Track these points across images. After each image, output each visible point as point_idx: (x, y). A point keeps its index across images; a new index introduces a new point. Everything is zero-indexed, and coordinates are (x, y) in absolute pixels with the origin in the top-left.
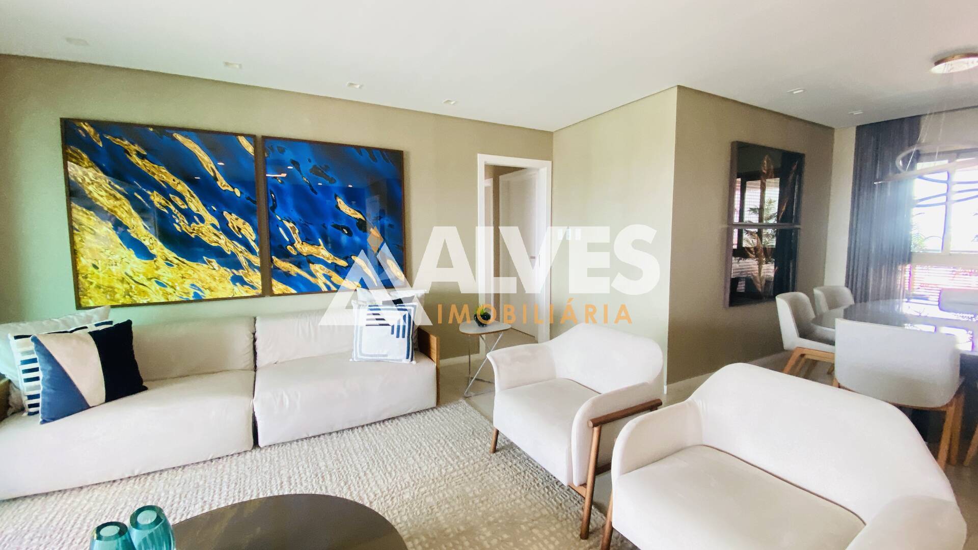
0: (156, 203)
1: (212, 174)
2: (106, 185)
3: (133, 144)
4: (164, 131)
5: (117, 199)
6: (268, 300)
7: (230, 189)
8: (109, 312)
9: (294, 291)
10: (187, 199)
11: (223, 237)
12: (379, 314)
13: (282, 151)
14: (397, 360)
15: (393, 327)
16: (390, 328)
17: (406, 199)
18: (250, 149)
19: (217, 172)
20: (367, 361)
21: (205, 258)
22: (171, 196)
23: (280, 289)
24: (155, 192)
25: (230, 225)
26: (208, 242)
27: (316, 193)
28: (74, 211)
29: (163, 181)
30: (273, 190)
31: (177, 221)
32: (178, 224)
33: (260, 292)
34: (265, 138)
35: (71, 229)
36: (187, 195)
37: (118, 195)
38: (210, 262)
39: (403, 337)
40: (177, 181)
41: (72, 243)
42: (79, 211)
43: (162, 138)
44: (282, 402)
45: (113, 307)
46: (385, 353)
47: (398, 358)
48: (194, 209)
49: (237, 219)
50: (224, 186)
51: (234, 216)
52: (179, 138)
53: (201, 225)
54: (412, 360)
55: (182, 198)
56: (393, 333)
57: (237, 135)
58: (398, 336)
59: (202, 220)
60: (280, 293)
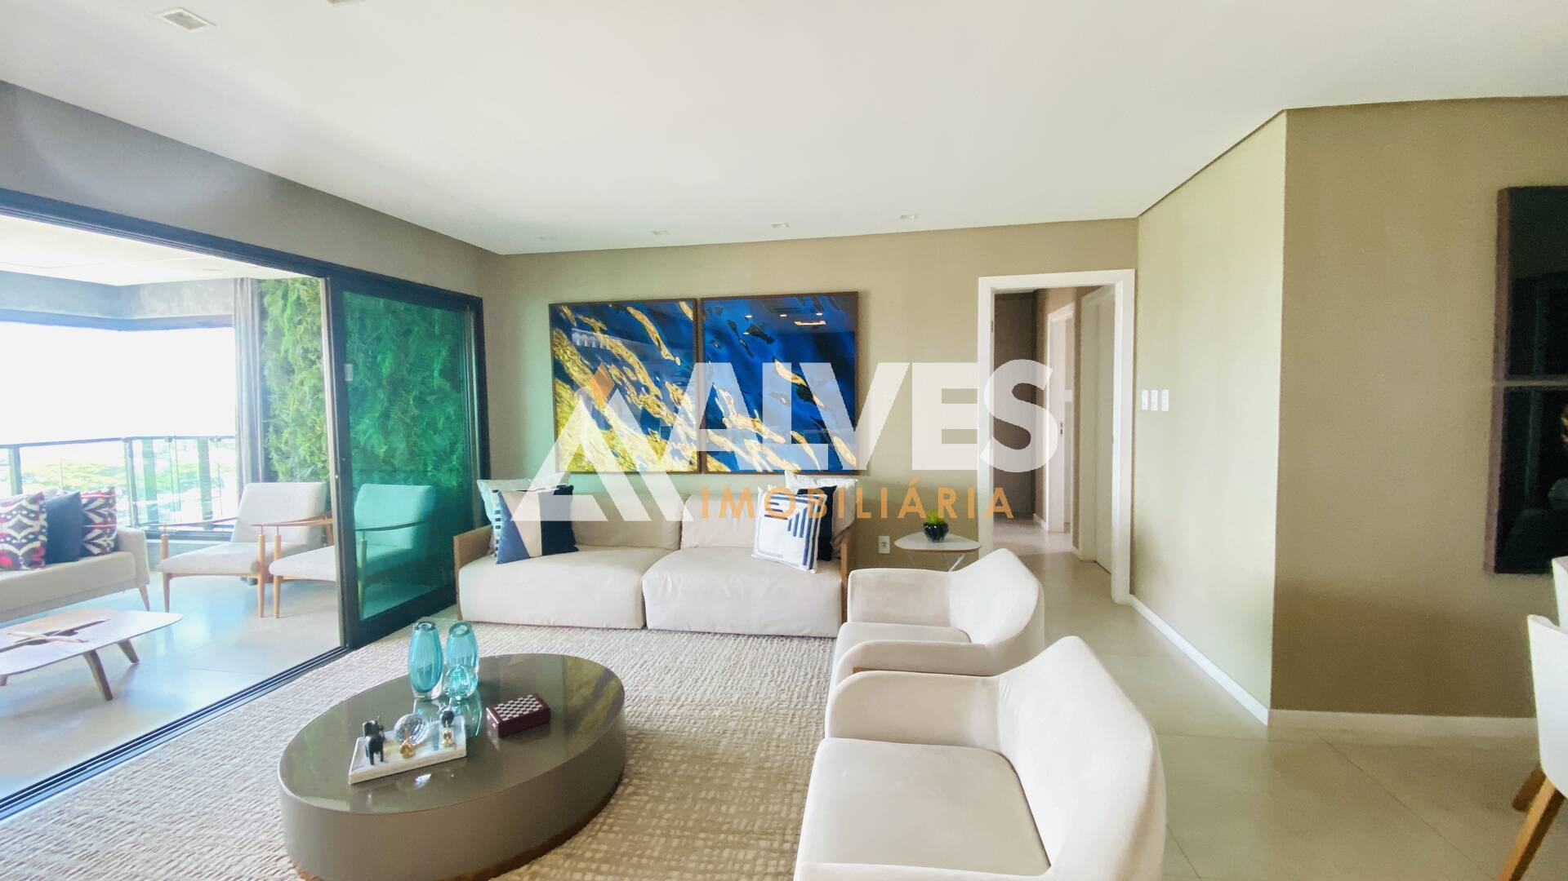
0: (613, 376)
1: (657, 344)
2: (579, 362)
3: (598, 321)
4: (621, 306)
5: (585, 373)
6: (703, 477)
7: (672, 358)
8: (569, 476)
9: (728, 470)
10: (636, 371)
11: (664, 408)
12: (777, 504)
13: (720, 312)
14: (794, 565)
15: (790, 521)
16: (787, 522)
17: (862, 356)
18: (690, 314)
19: (661, 342)
20: (767, 560)
21: (649, 429)
22: (624, 368)
23: (714, 466)
24: (613, 365)
25: (671, 396)
26: (652, 413)
27: (753, 357)
28: (557, 385)
29: (619, 355)
30: (710, 356)
31: (628, 393)
32: (629, 396)
33: (696, 468)
34: (703, 300)
35: (555, 401)
36: (636, 367)
37: (587, 370)
38: (653, 434)
39: (801, 536)
40: (629, 353)
41: (556, 414)
42: (560, 385)
43: (618, 313)
44: (666, 584)
45: (573, 473)
46: (780, 553)
47: (795, 562)
48: (642, 381)
49: (677, 389)
50: (667, 355)
51: (675, 387)
52: (632, 310)
53: (647, 396)
54: (811, 568)
55: (633, 369)
56: (789, 529)
57: (678, 300)
58: (795, 535)
59: (647, 390)
60: (715, 470)
